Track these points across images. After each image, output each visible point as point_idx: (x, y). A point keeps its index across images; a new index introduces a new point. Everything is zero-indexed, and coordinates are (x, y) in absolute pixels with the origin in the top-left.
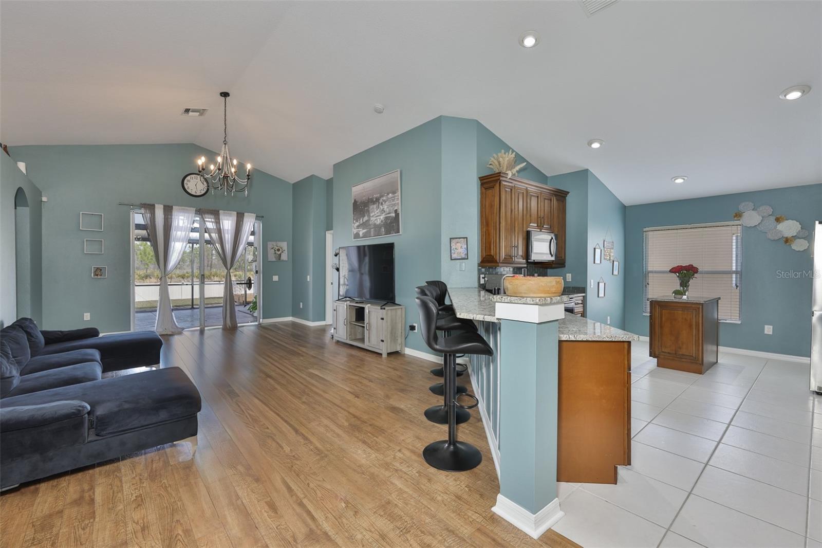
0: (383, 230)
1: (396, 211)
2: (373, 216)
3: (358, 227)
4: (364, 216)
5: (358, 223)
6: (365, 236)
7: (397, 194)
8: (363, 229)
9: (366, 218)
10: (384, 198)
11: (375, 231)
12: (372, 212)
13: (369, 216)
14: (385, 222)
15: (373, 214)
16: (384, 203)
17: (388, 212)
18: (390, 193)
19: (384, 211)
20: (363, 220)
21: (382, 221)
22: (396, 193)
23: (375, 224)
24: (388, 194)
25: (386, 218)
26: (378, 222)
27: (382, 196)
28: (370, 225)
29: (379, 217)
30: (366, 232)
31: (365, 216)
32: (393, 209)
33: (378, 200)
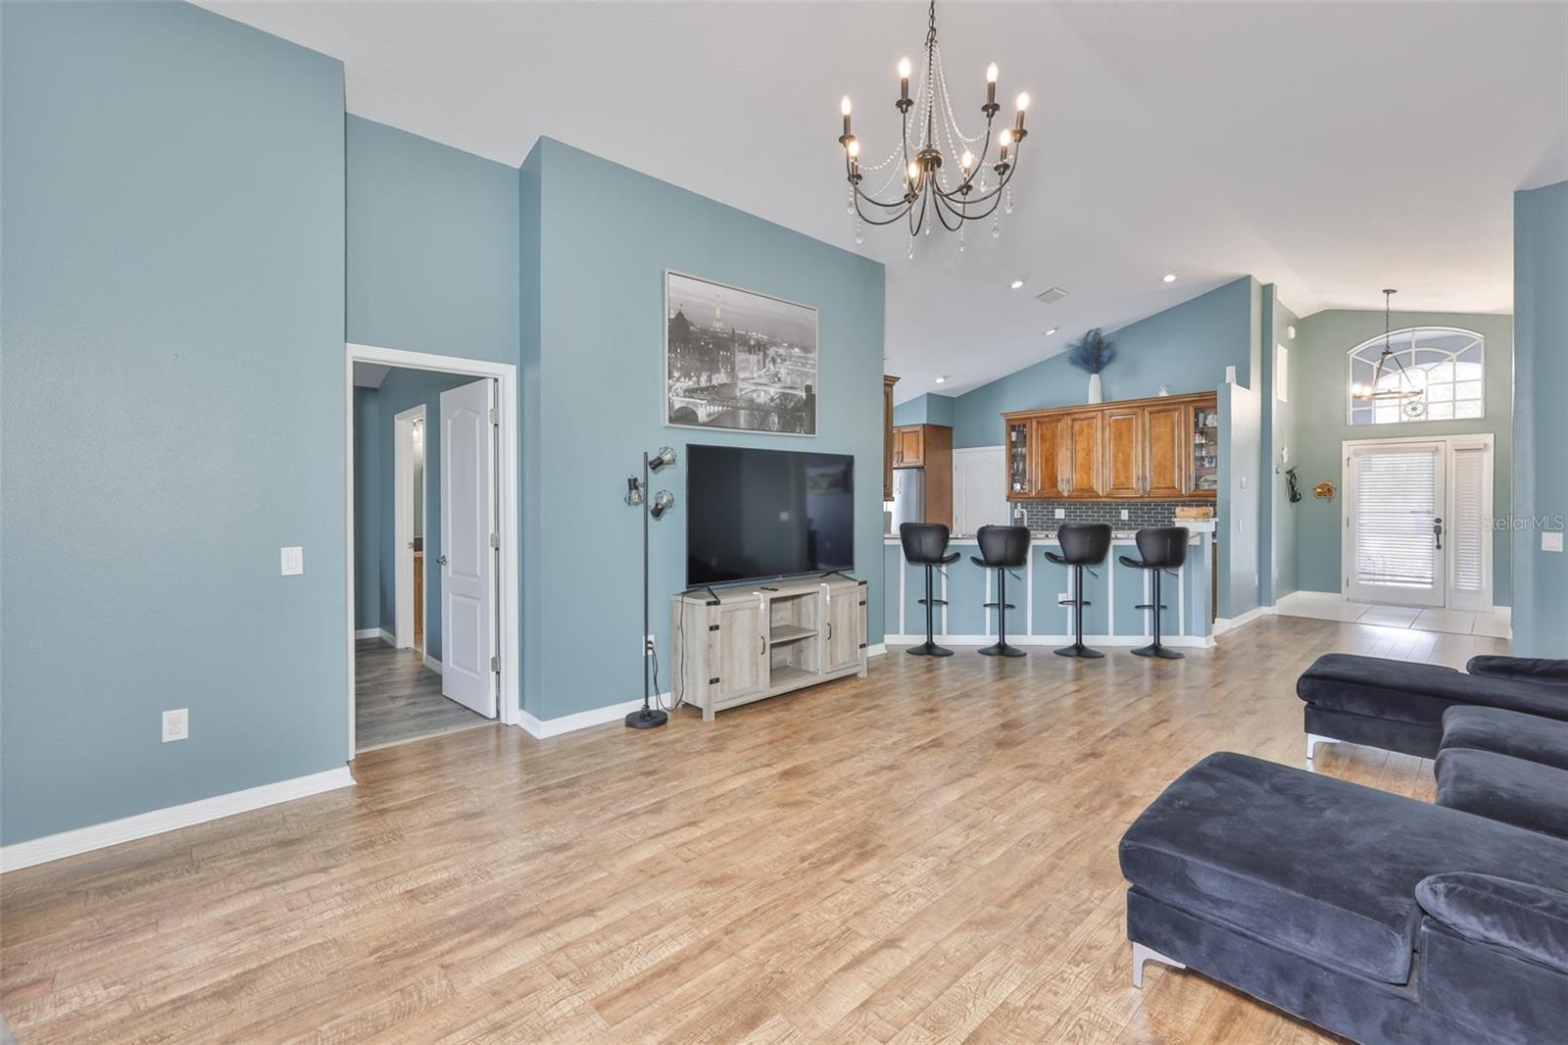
0: (776, 420)
1: (808, 389)
2: (744, 380)
3: (690, 392)
4: (713, 370)
5: (691, 383)
6: (714, 422)
7: (812, 355)
8: (711, 402)
9: (720, 378)
10: (781, 351)
11: (752, 416)
12: (744, 369)
13: (732, 373)
14: (782, 404)
15: (747, 375)
16: (779, 361)
17: (788, 385)
18: (797, 347)
19: (779, 380)
20: (710, 379)
21: (772, 400)
22: (810, 352)
23: (752, 401)
24: (791, 346)
25: (784, 396)
26: (762, 398)
27: (776, 344)
28: (735, 398)
29: (764, 388)
30: (721, 415)
31: (718, 371)
32: (803, 382)
33: (760, 347)
